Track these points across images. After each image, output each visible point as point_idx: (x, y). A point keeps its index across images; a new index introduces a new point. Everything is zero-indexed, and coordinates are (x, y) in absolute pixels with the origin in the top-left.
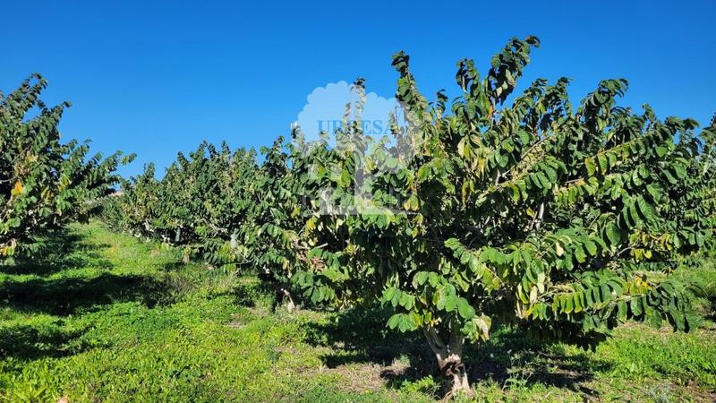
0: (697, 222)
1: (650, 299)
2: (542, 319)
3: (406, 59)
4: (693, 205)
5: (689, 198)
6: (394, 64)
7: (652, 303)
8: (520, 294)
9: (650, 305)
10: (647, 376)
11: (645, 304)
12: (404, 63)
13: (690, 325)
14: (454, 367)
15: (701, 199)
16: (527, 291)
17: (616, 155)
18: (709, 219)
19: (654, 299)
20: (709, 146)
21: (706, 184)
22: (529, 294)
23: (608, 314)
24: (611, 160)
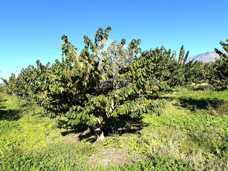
0: (177, 79)
1: (148, 107)
2: (116, 116)
3: (66, 37)
4: (176, 74)
5: (175, 72)
6: (62, 39)
7: (149, 108)
8: (106, 110)
9: (148, 109)
10: (160, 127)
11: (147, 108)
12: (66, 39)
13: (159, 114)
14: (98, 132)
15: (178, 72)
16: (108, 109)
17: (139, 63)
18: (181, 78)
19: (149, 107)
20: (180, 57)
21: (180, 68)
22: (109, 110)
23: (138, 112)
24: (137, 65)
